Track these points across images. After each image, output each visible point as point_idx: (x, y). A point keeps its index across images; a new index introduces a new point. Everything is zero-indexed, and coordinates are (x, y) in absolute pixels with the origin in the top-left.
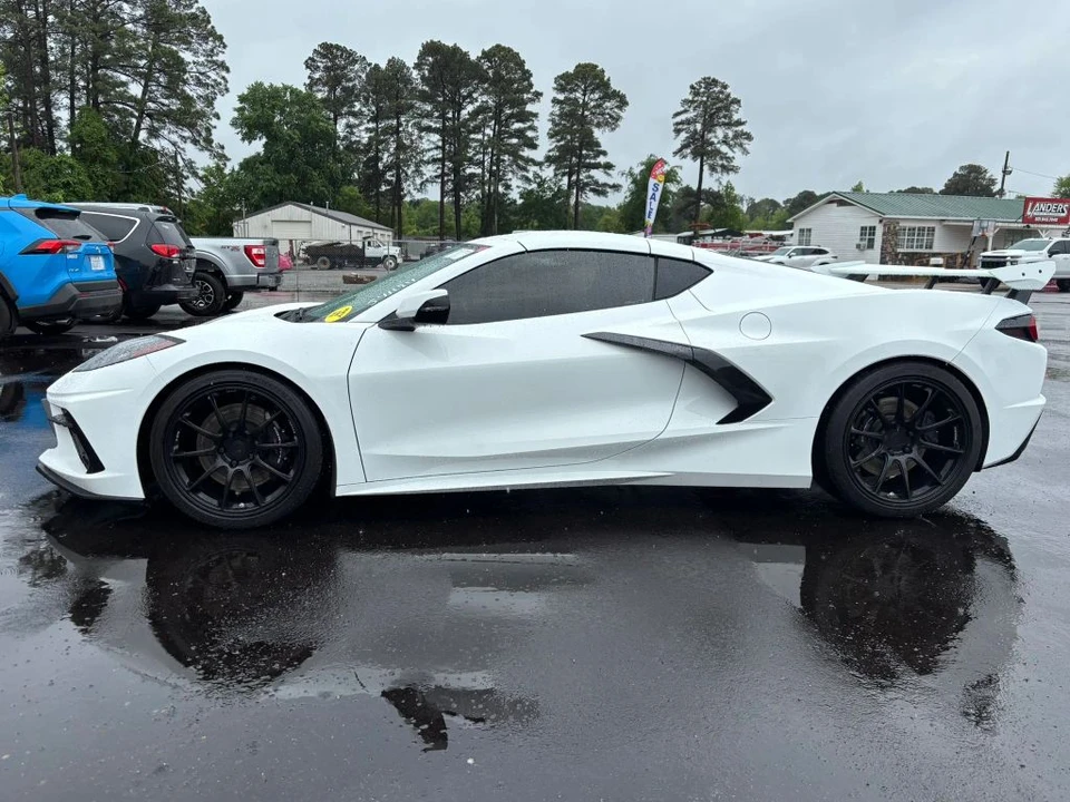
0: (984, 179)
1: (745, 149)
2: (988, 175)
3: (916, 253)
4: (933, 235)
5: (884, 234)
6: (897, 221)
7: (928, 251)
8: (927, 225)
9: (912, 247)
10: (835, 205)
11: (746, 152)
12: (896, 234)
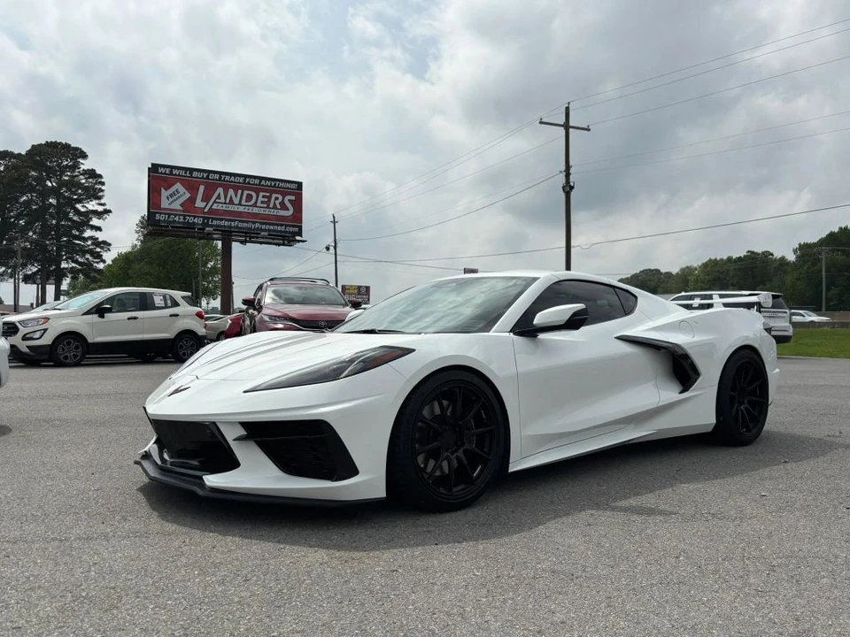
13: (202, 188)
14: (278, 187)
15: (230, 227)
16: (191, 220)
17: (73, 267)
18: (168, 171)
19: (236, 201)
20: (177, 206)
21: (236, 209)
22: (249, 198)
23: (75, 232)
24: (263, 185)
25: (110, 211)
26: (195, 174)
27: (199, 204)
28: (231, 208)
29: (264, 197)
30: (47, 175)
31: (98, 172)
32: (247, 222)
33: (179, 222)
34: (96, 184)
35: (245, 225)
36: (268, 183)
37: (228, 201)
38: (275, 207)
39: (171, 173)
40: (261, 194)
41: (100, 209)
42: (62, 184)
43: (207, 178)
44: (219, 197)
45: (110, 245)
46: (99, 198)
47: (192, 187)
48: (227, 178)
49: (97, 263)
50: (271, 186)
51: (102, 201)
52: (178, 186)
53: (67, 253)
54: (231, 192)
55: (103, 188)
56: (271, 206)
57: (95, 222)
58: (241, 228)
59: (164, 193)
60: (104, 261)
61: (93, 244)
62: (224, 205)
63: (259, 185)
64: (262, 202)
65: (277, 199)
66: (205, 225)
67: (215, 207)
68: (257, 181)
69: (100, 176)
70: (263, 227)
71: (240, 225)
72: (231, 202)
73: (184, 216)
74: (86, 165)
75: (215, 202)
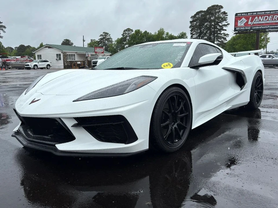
0: (70, 43)
1: (4, 31)
2: (71, 42)
3: (72, 61)
4: (75, 56)
5: (63, 56)
6: (66, 52)
7: (74, 60)
8: (73, 54)
9: (70, 59)
10: (48, 48)
11: (4, 32)
12: (66, 56)
13: (251, 18)
14: (277, 13)
15: (259, 28)
16: (247, 28)
17: (218, 43)
18: (240, 15)
19: (261, 20)
20: (243, 25)
21: (261, 23)
22: (266, 18)
23: (219, 32)
24: (271, 13)
25: (229, 24)
26: (249, 14)
27: (249, 23)
28: (260, 22)
29: (271, 17)
30: (212, 16)
31: (226, 12)
32: (265, 26)
33: (243, 30)
34: (225, 16)
35: (264, 27)
36: (273, 12)
37: (259, 21)
38: (275, 20)
39: (241, 15)
40: (270, 16)
41: (226, 24)
42: (216, 18)
43: (253, 14)
44: (256, 20)
45: (229, 35)
46: (226, 20)
47: (247, 18)
48: (259, 13)
49: (225, 41)
50: (274, 13)
51: (227, 21)
52: (243, 19)
53: (217, 39)
54: (260, 17)
55: (227, 17)
56: (274, 19)
57: (224, 28)
58: (263, 28)
59: (239, 21)
60: (227, 40)
61: (224, 35)
62: (257, 22)
63: (270, 13)
64: (271, 19)
65: (276, 17)
66: (251, 29)
67: (254, 23)
68: (269, 12)
69: (227, 13)
70: (271, 27)
71: (263, 27)
72: (260, 21)
73: (245, 27)
74: (222, 10)
75: (255, 21)
